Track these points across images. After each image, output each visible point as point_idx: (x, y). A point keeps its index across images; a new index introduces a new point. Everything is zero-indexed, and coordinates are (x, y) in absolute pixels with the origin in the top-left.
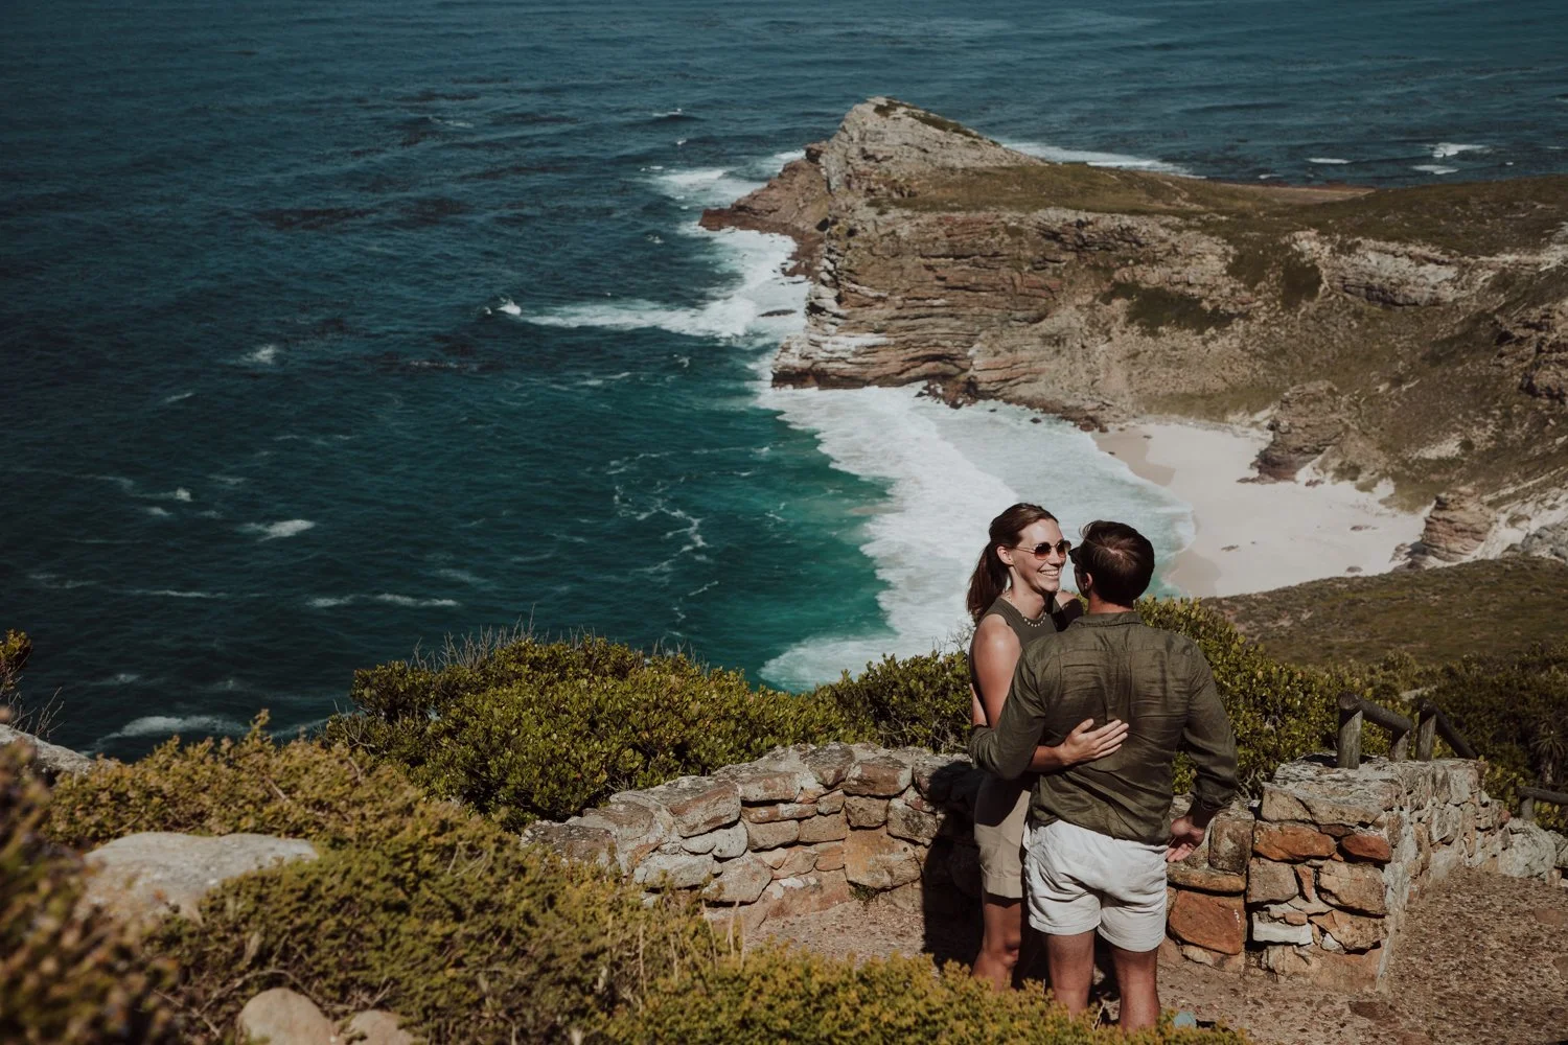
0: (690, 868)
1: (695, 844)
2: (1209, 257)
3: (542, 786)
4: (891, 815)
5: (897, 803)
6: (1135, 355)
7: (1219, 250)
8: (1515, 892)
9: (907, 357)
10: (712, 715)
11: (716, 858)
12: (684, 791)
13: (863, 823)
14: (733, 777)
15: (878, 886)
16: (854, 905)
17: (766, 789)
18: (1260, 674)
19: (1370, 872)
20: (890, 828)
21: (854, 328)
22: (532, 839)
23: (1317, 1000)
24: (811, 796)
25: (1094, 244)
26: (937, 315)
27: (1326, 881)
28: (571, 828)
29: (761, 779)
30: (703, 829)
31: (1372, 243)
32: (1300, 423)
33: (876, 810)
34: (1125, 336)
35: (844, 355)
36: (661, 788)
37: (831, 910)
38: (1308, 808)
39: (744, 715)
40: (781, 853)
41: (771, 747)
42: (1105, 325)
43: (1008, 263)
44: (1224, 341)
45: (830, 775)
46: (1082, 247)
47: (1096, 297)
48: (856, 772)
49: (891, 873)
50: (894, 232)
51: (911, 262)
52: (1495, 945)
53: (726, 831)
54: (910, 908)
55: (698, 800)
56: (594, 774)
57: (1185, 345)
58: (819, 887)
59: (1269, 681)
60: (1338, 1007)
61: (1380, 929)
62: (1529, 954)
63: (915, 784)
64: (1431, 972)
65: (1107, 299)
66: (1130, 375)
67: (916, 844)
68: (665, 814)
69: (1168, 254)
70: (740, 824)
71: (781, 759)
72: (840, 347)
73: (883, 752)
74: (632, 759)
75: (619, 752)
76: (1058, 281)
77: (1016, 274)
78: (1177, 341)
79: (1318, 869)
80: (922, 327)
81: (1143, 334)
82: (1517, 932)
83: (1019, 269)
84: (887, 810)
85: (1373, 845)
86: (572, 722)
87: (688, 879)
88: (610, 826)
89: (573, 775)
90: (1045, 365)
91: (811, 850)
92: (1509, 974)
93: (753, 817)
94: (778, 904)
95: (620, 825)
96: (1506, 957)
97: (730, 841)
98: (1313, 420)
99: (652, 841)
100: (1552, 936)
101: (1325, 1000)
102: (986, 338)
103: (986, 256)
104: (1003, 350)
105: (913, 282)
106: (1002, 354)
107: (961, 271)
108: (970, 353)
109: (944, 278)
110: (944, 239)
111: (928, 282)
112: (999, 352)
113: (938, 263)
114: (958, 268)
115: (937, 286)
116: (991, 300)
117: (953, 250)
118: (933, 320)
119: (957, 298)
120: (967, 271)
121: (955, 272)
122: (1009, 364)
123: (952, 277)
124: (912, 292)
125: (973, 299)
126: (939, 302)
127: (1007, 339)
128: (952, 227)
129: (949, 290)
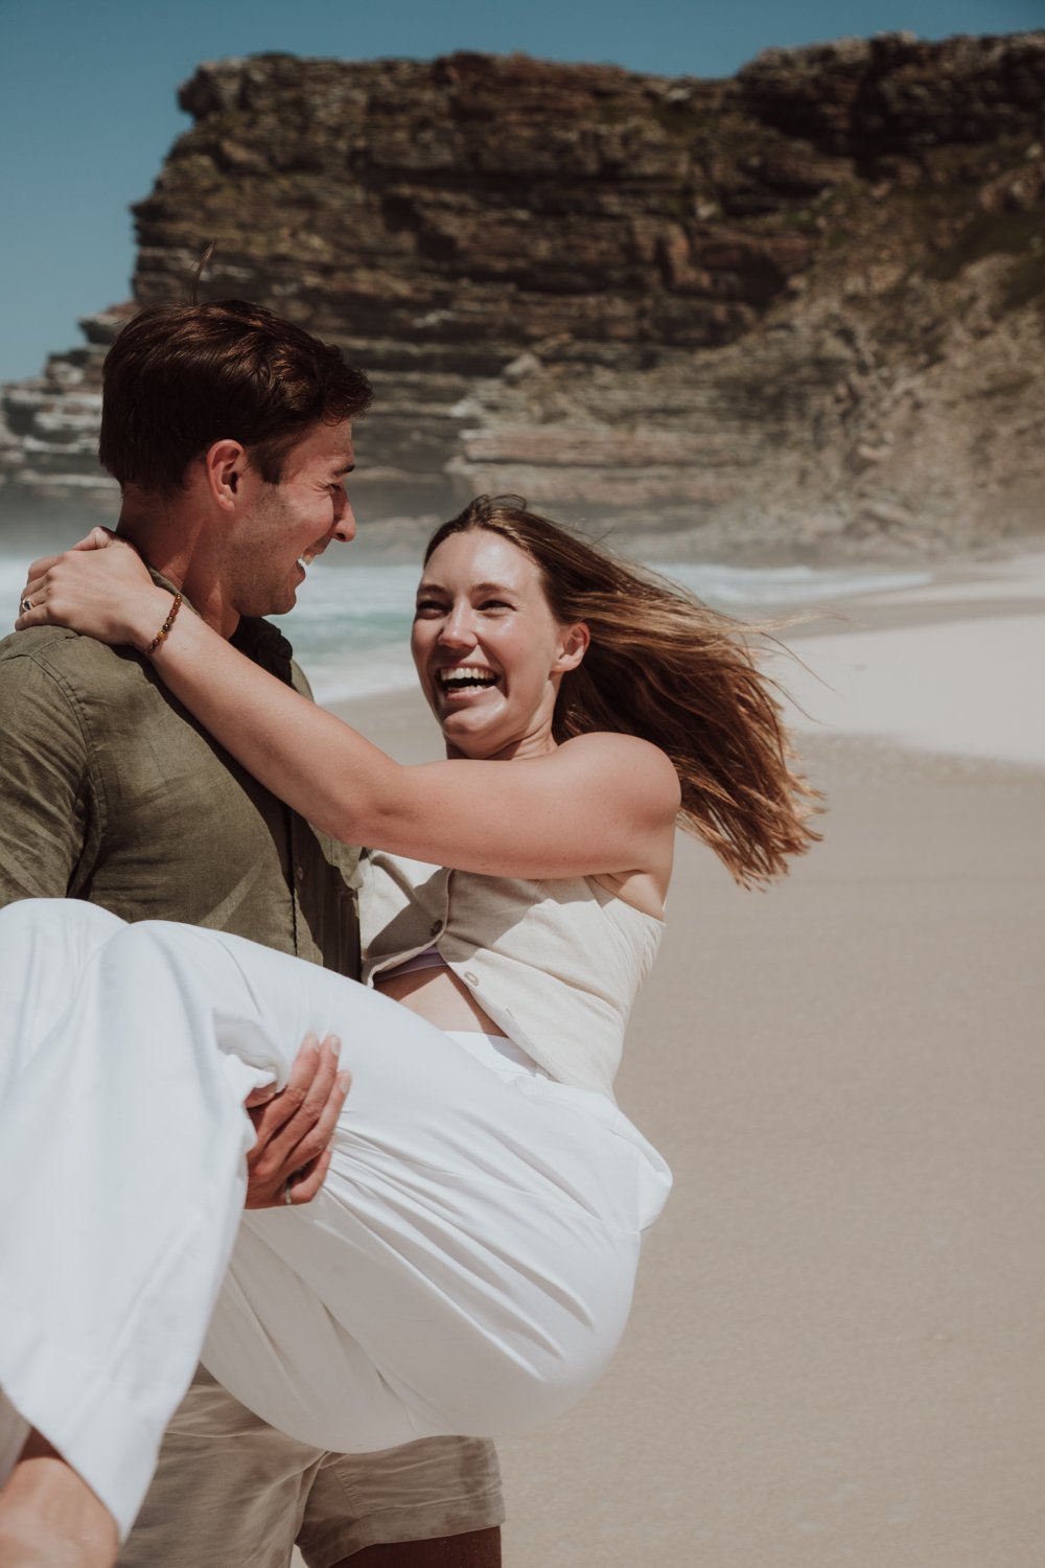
6: (1016, 387)
26: (425, 364)
34: (989, 342)
42: (927, 330)
43: (654, 202)
46: (880, 133)
47: (911, 270)
65: (946, 266)
66: (987, 436)
76: (800, 243)
77: (675, 233)
83: (683, 216)
102: (527, 374)
103: (582, 180)
104: (582, 412)
105: (350, 250)
106: (571, 421)
107: (503, 223)
108: (459, 410)
109: (449, 242)
110: (449, 124)
111: (399, 254)
112: (563, 415)
113: (428, 195)
114: (493, 215)
115: (426, 270)
116: (594, 315)
117: (474, 157)
118: (413, 377)
119: (490, 307)
120: (522, 225)
121: (485, 226)
122: (599, 458)
123: (474, 238)
124: (340, 276)
125: (540, 313)
126: (432, 319)
127: (605, 388)
128: (476, 88)
129: (465, 283)
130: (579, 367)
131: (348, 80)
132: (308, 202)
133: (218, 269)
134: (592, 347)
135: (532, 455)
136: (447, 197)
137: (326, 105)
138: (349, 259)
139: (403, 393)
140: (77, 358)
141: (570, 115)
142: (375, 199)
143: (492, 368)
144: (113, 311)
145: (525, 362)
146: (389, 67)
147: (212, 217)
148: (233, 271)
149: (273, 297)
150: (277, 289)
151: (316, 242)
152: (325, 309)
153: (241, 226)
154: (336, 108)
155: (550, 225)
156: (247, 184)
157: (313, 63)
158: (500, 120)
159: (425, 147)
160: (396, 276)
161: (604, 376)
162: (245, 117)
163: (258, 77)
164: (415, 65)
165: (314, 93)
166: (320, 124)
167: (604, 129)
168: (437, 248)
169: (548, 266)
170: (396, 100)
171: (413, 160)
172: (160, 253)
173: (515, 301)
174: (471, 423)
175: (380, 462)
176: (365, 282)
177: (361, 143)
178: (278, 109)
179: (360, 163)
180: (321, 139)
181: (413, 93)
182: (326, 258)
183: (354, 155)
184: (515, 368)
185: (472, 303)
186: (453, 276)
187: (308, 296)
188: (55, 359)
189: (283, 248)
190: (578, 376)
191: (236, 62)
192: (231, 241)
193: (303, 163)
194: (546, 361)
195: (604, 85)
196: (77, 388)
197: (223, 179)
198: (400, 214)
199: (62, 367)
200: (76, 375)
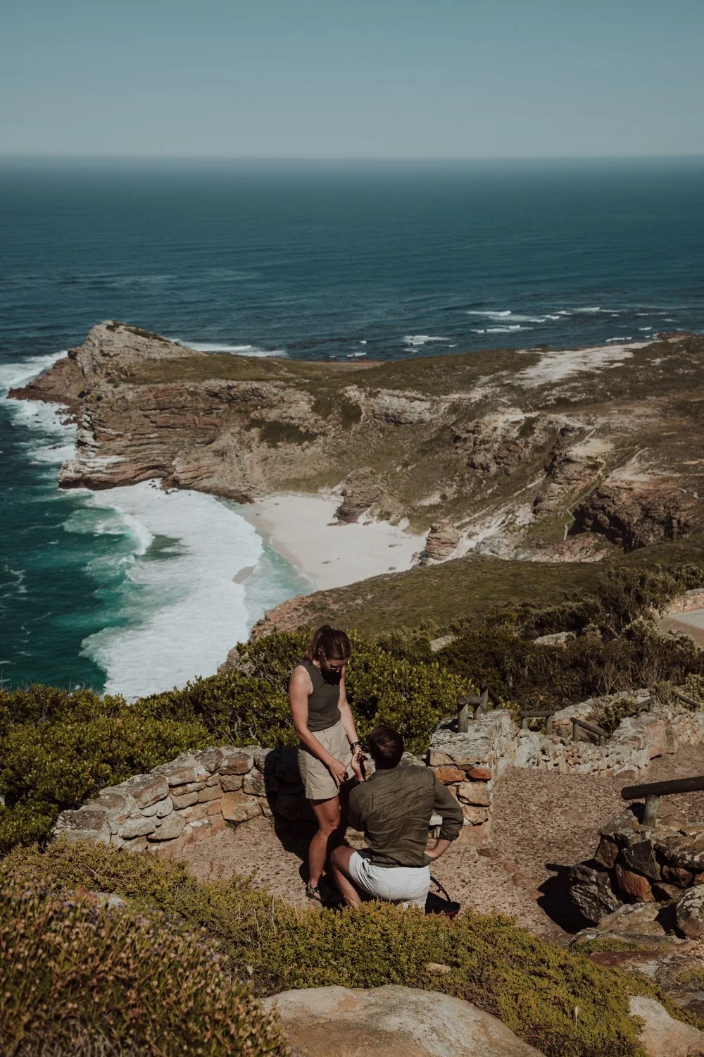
0: (146, 825)
1: (148, 811)
2: (302, 403)
3: (59, 789)
4: (245, 783)
5: (248, 777)
6: (266, 459)
7: (306, 399)
8: (536, 777)
9: (137, 468)
10: (143, 739)
11: (158, 817)
12: (138, 784)
13: (231, 788)
14: (162, 773)
15: (240, 820)
16: (229, 831)
17: (181, 778)
18: (396, 671)
19: (482, 785)
20: (245, 790)
21: (105, 453)
22: (65, 821)
23: (462, 850)
24: (204, 778)
25: (238, 398)
27: (462, 792)
28: (84, 812)
29: (178, 772)
30: (150, 803)
31: (385, 391)
32: (357, 490)
33: (237, 781)
34: (260, 448)
35: (101, 469)
36: (125, 783)
37: (217, 836)
38: (452, 758)
39: (159, 737)
40: (190, 809)
41: (177, 754)
42: (248, 443)
43: (191, 412)
44: (313, 448)
45: (212, 766)
46: (231, 400)
47: (241, 428)
48: (225, 763)
49: (247, 813)
50: (124, 397)
51: (135, 414)
52: (534, 808)
53: (162, 802)
54: (257, 829)
55: (148, 788)
56: (88, 780)
57: (292, 452)
58: (210, 824)
59: (401, 675)
60: (472, 853)
61: (488, 813)
62: (549, 811)
63: (256, 766)
64: (508, 826)
65: (248, 428)
66: (264, 470)
67: (258, 796)
68: (131, 798)
69: (279, 402)
70: (168, 798)
71: (185, 760)
72: (97, 465)
73: (237, 750)
74: (106, 768)
75: (98, 765)
76: (219, 420)
77: (196, 417)
78: (288, 450)
79: (458, 787)
80: (145, 450)
81: (269, 447)
82: (543, 800)
83: (197, 415)
84: (243, 780)
85: (483, 773)
86: (68, 751)
87: (146, 830)
88: (105, 809)
89: (75, 781)
90: (216, 468)
91: (204, 806)
92: (542, 822)
93: (175, 793)
94: (190, 836)
95: (110, 808)
96: (540, 813)
97: (164, 807)
98: (363, 489)
99: (126, 813)
100: (558, 800)
101: (466, 850)
102: (182, 455)
103: (178, 408)
104: (192, 460)
107: (165, 417)
120: (168, 417)
127: (194, 454)
155: (173, 416)
169: (173, 424)
190: (190, 453)
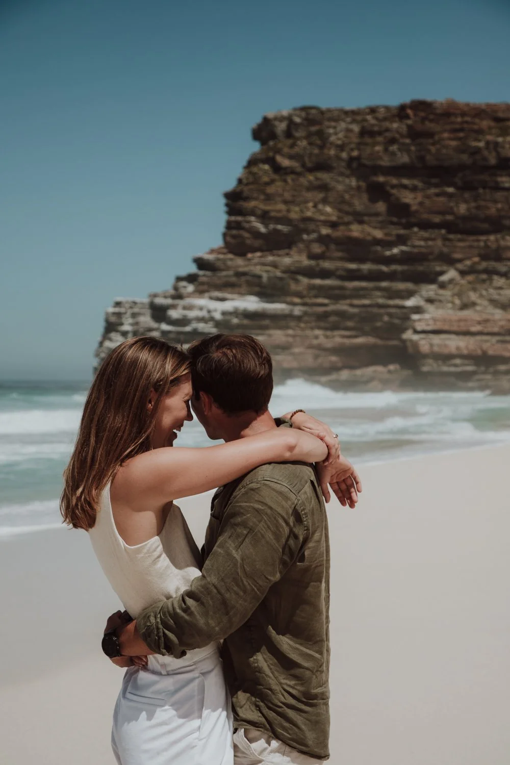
9: (329, 344)
26: (391, 277)
102: (451, 281)
103: (486, 168)
104: (486, 303)
105: (347, 213)
106: (478, 308)
107: (437, 195)
108: (410, 303)
109: (407, 206)
110: (408, 141)
111: (377, 214)
112: (474, 304)
113: (394, 181)
114: (433, 191)
115: (392, 223)
116: (494, 246)
117: (422, 159)
118: (384, 284)
119: (430, 243)
120: (450, 196)
121: (428, 197)
122: (496, 330)
123: (421, 204)
124: (342, 228)
125: (461, 245)
126: (395, 251)
127: (501, 288)
128: (424, 120)
129: (416, 229)
130: (484, 276)
131: (349, 119)
132: (324, 187)
133: (272, 226)
134: (493, 264)
135: (455, 328)
136: (405, 181)
137: (336, 134)
138: (347, 219)
139: (379, 293)
140: (191, 278)
141: (480, 132)
142: (363, 184)
143: (431, 278)
144: (212, 251)
145: (451, 274)
146: (373, 110)
147: (269, 198)
148: (279, 227)
149: (303, 241)
150: (305, 237)
151: (328, 209)
152: (333, 247)
153: (285, 202)
154: (341, 135)
155: (467, 195)
156: (289, 179)
157: (329, 110)
158: (436, 137)
159: (393, 154)
160: (375, 228)
161: (499, 281)
162: (290, 142)
163: (297, 120)
164: (387, 108)
165: (329, 127)
166: (331, 144)
167: (500, 139)
168: (399, 211)
169: (464, 218)
170: (376, 129)
171: (385, 162)
172: (239, 218)
173: (445, 239)
174: (418, 310)
175: (365, 334)
176: (356, 231)
177: (355, 153)
178: (308, 136)
179: (355, 165)
180: (332, 152)
181: (387, 124)
182: (334, 218)
183: (351, 159)
184: (444, 278)
185: (419, 241)
186: (409, 226)
187: (323, 240)
188: (179, 279)
189: (309, 214)
190: (484, 281)
191: (285, 113)
192: (279, 211)
193: (322, 166)
194: (463, 273)
195: (501, 115)
196: (190, 295)
197: (276, 177)
198: (377, 192)
199: (184, 283)
200: (191, 288)
